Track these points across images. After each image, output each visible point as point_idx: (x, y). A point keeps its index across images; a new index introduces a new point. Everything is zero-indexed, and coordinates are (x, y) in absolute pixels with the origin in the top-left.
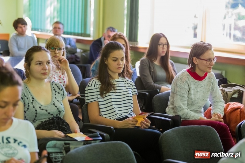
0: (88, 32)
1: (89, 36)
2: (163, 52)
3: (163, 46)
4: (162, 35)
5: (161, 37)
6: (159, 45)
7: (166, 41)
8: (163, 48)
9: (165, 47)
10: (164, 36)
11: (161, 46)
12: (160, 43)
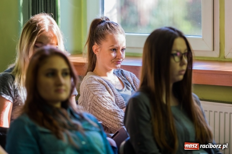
2: (180, 72)
3: (181, 58)
6: (173, 55)
11: (177, 59)
12: (174, 52)
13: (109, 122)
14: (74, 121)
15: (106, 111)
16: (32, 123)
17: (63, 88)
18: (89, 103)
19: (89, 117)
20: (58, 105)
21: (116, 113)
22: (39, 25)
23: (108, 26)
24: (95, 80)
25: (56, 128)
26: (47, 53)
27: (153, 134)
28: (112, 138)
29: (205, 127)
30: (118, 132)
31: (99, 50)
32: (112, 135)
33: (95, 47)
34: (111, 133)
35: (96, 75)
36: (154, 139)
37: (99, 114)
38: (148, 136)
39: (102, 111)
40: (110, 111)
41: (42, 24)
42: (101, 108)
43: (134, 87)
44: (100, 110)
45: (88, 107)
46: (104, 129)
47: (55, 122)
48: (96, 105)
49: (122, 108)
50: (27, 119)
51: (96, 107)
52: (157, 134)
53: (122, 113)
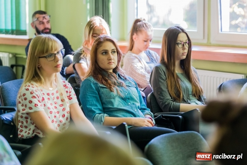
0: (23, 28)
1: (24, 33)
2: (183, 54)
3: (183, 45)
4: (180, 30)
5: (179, 33)
6: (178, 44)
7: (187, 38)
8: (184, 49)
9: (186, 46)
10: (183, 31)
11: (180, 46)
12: (179, 42)
13: (141, 81)
14: (120, 81)
15: (139, 74)
16: (95, 82)
17: (113, 61)
18: (129, 70)
19: (130, 78)
20: (111, 71)
21: (145, 76)
22: (93, 24)
23: (145, 25)
24: (133, 56)
25: (110, 85)
26: (102, 40)
27: (167, 88)
28: (143, 91)
29: (199, 86)
30: (146, 88)
31: (137, 39)
32: (143, 89)
33: (134, 36)
34: (142, 88)
35: (134, 53)
36: (168, 91)
37: (135, 76)
38: (164, 89)
39: (137, 75)
40: (142, 75)
41: (95, 23)
42: (136, 73)
43: (156, 61)
44: (135, 74)
45: (128, 72)
46: (138, 85)
47: (109, 81)
48: (133, 71)
49: (149, 73)
50: (92, 79)
51: (133, 72)
52: (170, 88)
53: (148, 76)
